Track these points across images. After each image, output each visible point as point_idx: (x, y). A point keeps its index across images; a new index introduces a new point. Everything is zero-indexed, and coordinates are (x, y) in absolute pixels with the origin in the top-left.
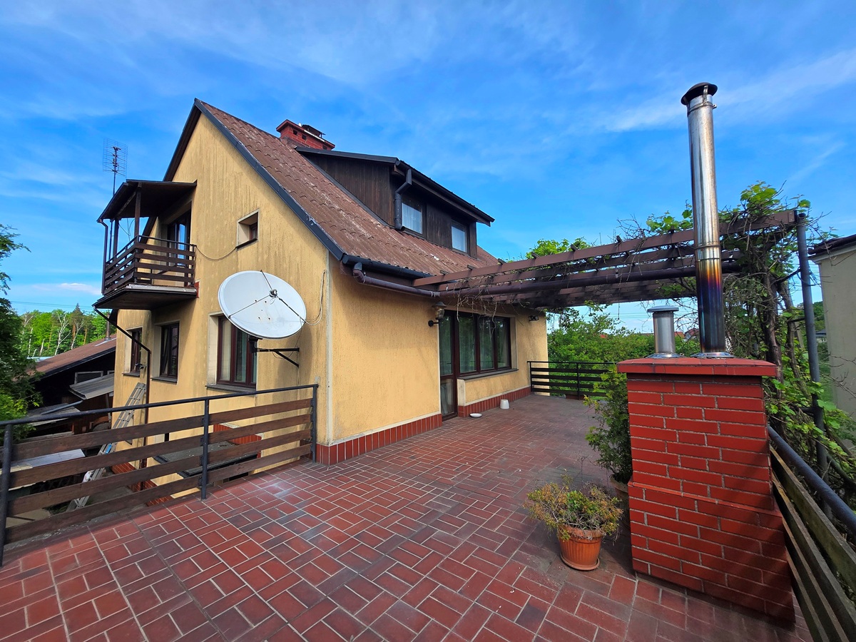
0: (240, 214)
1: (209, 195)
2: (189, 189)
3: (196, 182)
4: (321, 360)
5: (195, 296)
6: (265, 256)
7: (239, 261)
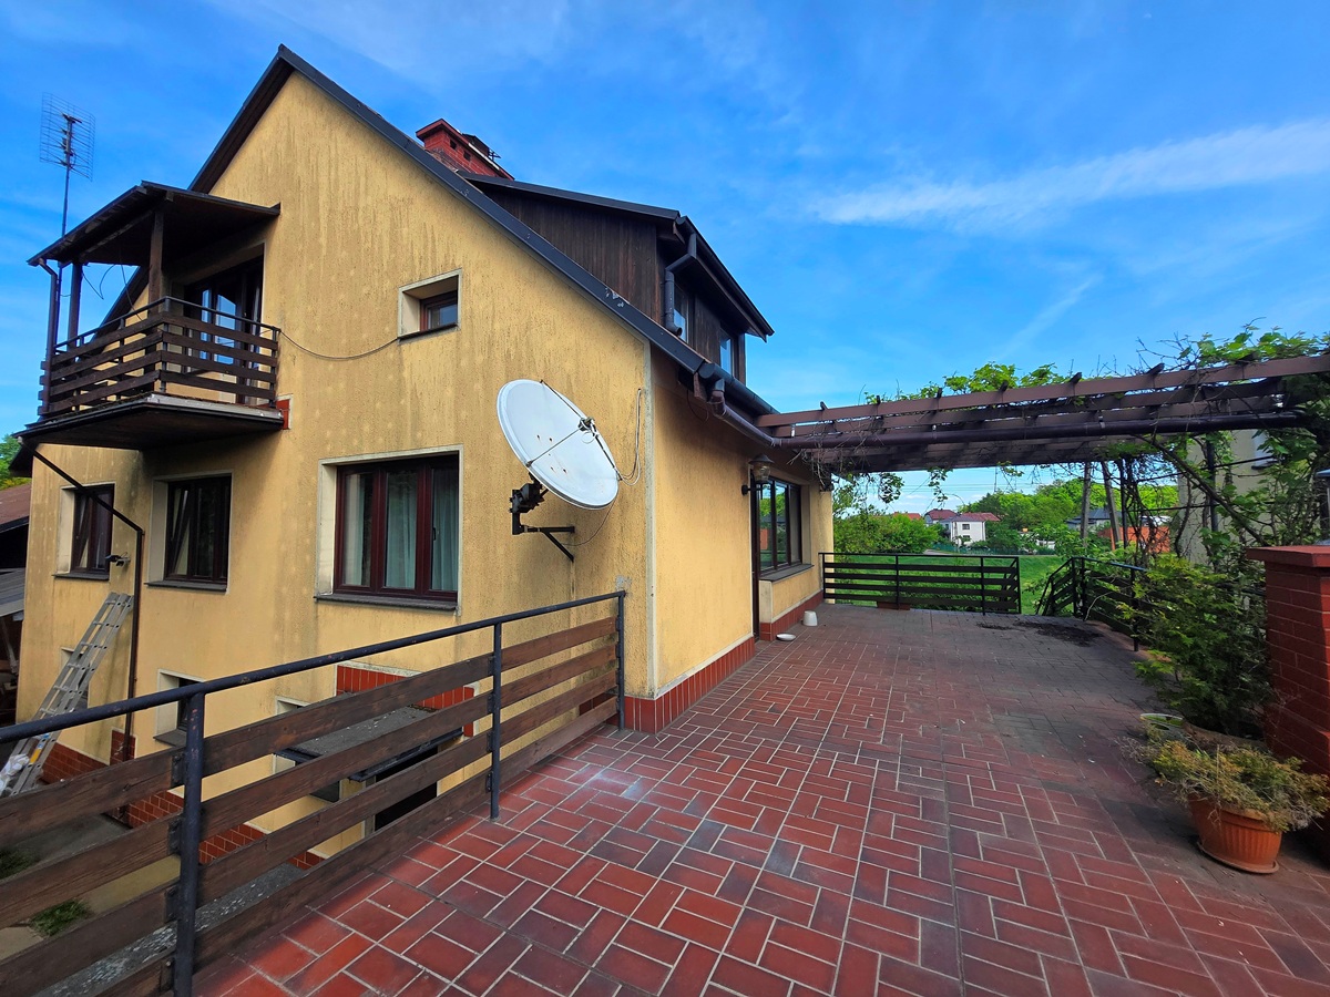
0: (406, 276)
1: (318, 236)
2: (259, 221)
3: (278, 207)
4: (631, 548)
5: (280, 425)
6: (480, 359)
7: (406, 364)
